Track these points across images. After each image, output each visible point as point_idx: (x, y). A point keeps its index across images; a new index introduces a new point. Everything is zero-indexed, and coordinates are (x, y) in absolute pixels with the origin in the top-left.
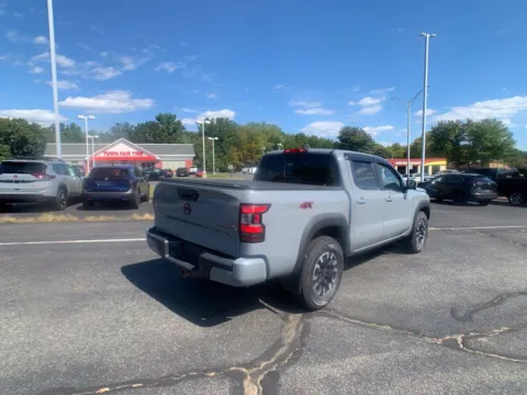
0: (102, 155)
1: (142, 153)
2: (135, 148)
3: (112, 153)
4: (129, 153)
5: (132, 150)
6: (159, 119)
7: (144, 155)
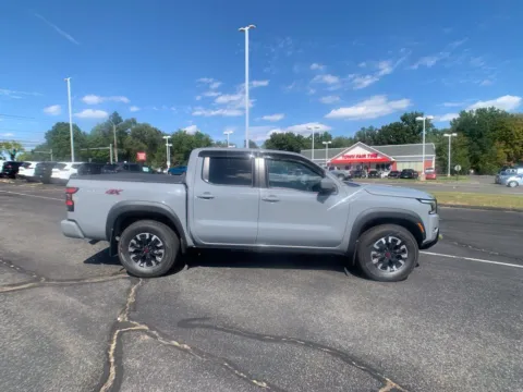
0: (341, 158)
1: (376, 155)
2: (371, 151)
3: (350, 157)
4: (364, 156)
5: (367, 152)
6: (403, 119)
7: (379, 158)
